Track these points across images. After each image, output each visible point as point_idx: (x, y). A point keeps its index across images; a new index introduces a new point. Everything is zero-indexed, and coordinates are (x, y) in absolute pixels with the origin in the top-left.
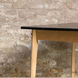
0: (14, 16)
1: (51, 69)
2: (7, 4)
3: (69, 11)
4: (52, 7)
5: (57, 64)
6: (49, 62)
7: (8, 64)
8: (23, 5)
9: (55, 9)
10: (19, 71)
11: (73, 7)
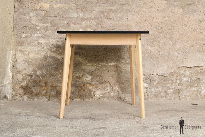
0: (45, 25)
1: (84, 84)
2: (38, 12)
3: (106, 21)
4: (87, 15)
5: (92, 79)
6: (83, 76)
7: (38, 76)
8: (55, 13)
9: (91, 19)
10: (49, 84)
11: (110, 17)
